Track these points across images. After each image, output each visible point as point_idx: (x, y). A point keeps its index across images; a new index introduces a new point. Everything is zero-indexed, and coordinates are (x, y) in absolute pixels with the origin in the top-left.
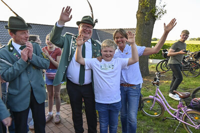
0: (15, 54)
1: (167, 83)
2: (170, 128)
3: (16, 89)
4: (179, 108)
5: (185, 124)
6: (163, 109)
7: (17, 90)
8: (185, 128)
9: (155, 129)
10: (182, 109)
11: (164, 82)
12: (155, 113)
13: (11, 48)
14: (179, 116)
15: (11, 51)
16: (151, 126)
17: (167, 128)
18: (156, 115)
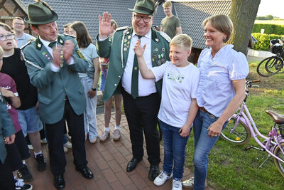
0: (44, 54)
1: (270, 93)
2: (254, 160)
3: (47, 96)
4: (271, 136)
5: (277, 160)
6: (249, 134)
7: (49, 98)
8: (276, 164)
9: (231, 160)
10: (275, 138)
11: (266, 91)
12: (237, 138)
13: (39, 46)
14: (270, 147)
15: (39, 49)
16: (228, 155)
17: (250, 160)
18: (238, 140)
